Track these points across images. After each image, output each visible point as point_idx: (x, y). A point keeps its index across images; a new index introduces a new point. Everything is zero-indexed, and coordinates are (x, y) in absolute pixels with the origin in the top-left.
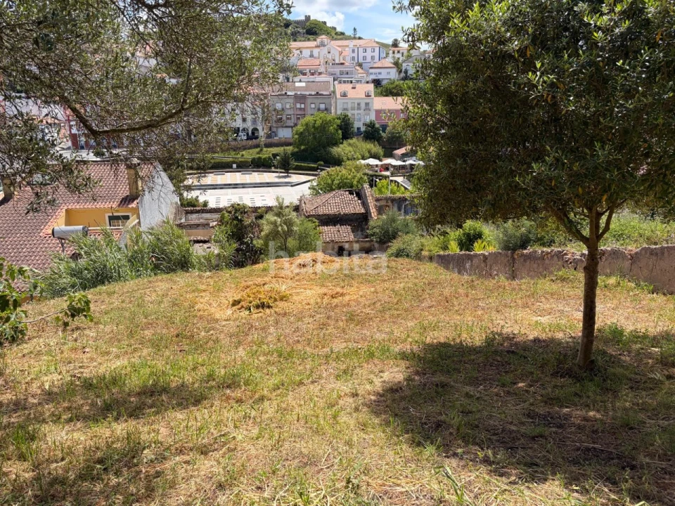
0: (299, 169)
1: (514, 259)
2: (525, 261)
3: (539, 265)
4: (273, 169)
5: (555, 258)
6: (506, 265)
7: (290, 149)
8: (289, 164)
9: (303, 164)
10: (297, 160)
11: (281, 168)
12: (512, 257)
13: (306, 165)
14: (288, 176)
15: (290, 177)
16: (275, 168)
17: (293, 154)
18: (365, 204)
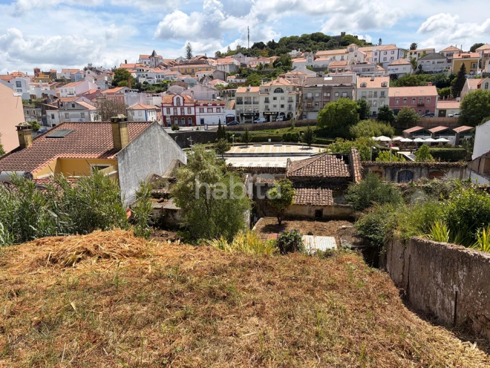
0: (319, 143)
4: (299, 143)
7: (313, 128)
8: (311, 139)
9: (323, 139)
10: (317, 137)
11: (304, 142)
13: (326, 140)
14: (310, 149)
16: (301, 142)
17: (315, 132)
18: (351, 169)
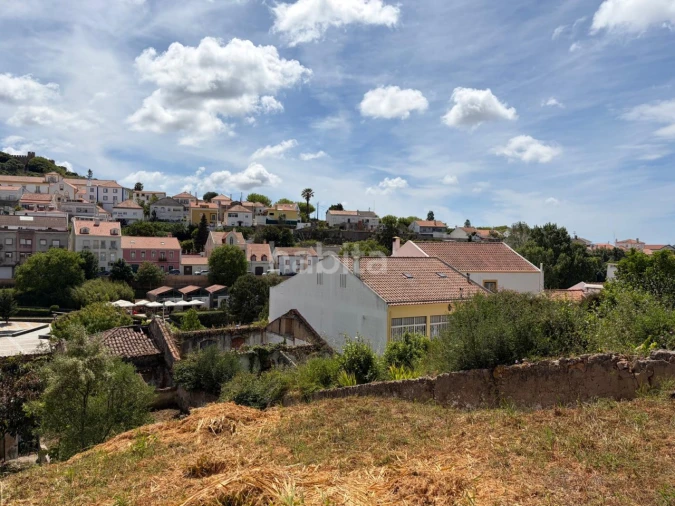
0: (23, 316)
1: (495, 380)
2: (524, 379)
3: (558, 382)
5: (598, 367)
6: (478, 389)
7: (11, 290)
8: (9, 309)
9: (29, 309)
10: (20, 305)
12: (492, 377)
13: (33, 310)
14: (6, 325)
15: (10, 325)
17: (16, 297)
18: (159, 342)
